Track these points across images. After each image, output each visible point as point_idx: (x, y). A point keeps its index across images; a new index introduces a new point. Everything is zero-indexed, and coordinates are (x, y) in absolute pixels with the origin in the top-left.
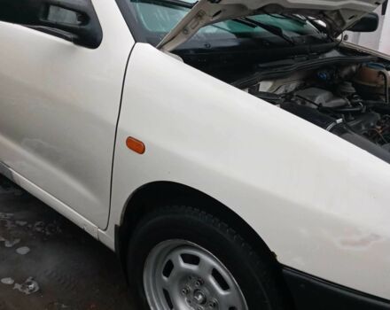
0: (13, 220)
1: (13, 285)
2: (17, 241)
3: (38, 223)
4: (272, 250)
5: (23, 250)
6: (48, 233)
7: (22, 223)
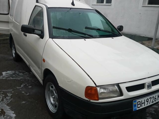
0: (31, 80)
1: (24, 93)
2: (30, 85)
3: (37, 82)
4: (58, 83)
5: (30, 87)
6: (38, 84)
7: (33, 81)
